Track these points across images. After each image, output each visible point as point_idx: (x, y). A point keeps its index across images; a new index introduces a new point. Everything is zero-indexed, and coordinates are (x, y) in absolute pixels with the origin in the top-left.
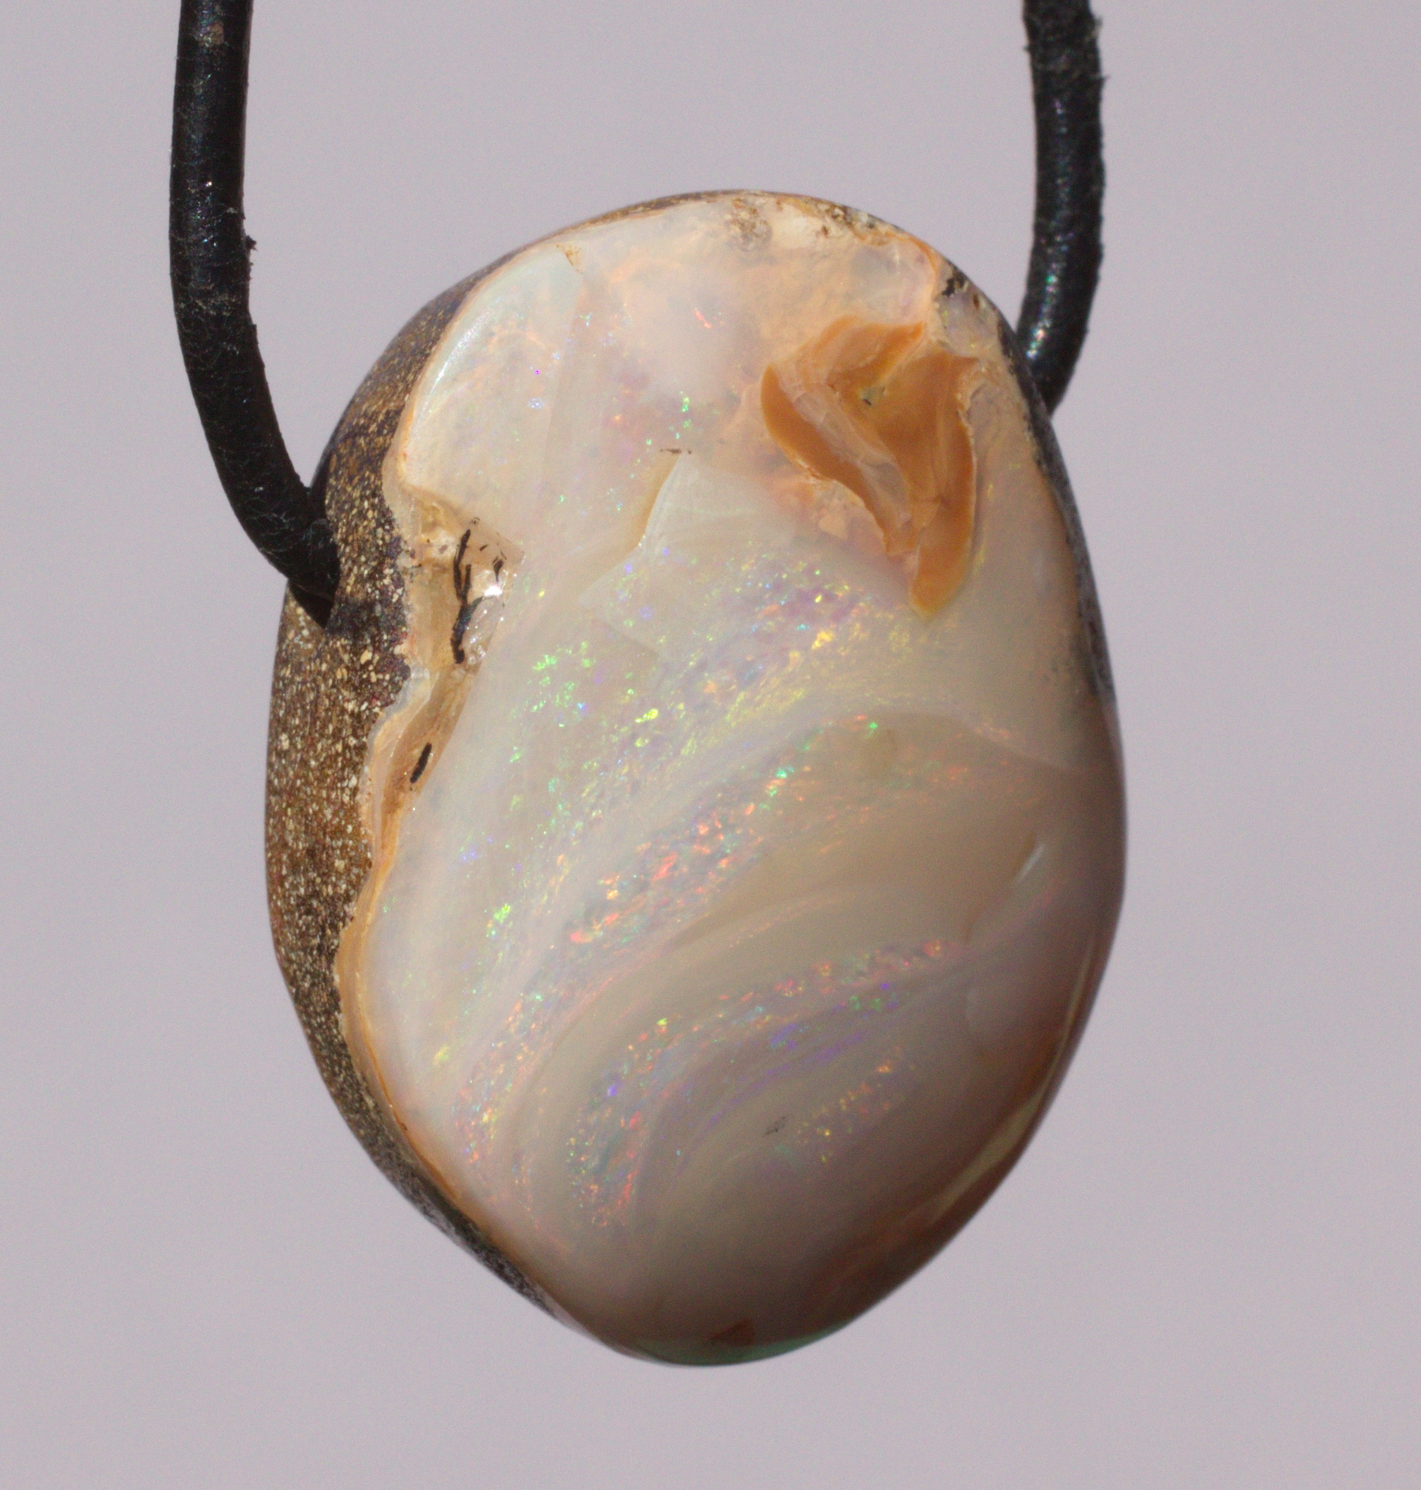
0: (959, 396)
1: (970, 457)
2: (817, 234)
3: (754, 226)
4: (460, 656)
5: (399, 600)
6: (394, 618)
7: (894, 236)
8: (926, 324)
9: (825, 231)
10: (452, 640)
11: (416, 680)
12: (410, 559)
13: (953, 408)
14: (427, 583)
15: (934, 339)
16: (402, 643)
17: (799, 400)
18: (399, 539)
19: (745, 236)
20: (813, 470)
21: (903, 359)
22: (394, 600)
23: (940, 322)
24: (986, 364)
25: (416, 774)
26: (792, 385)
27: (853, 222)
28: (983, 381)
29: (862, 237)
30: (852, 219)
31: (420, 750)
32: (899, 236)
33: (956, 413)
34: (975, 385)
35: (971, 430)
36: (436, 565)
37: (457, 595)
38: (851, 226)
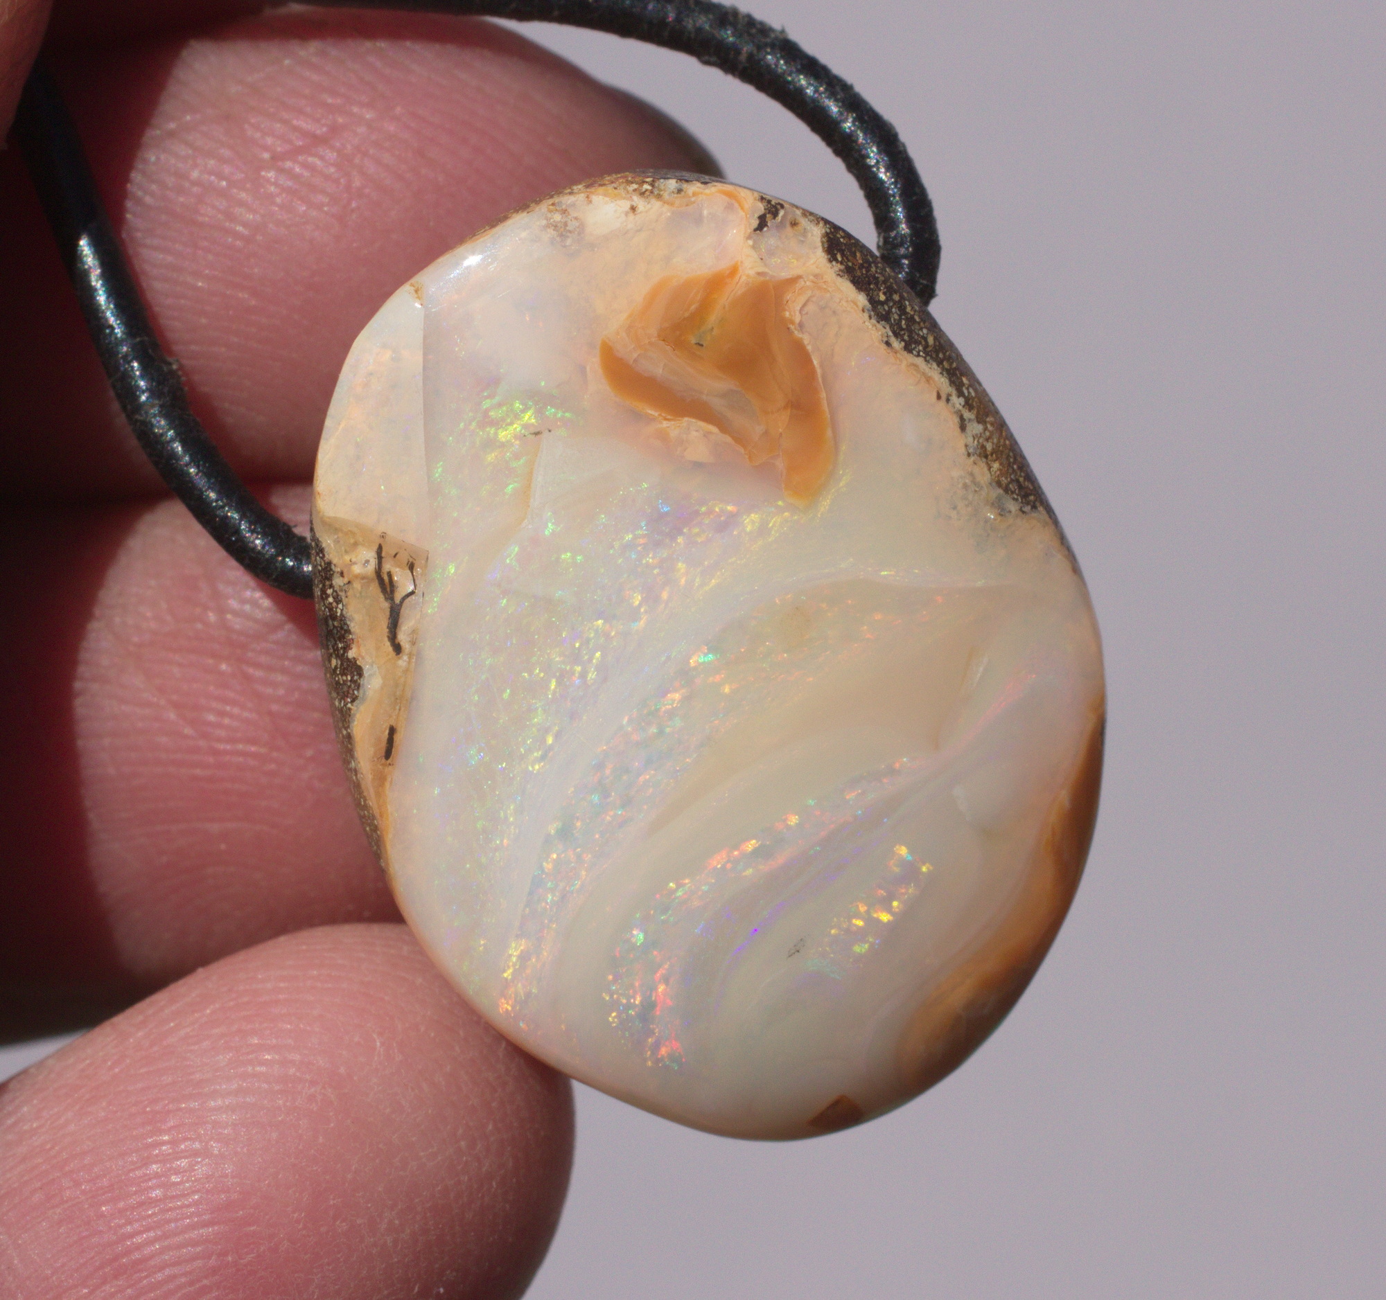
0: (787, 314)
1: (810, 361)
2: (627, 214)
3: (566, 224)
4: (398, 649)
5: (342, 614)
6: (342, 628)
7: (701, 193)
8: (742, 262)
9: (633, 209)
10: (388, 637)
11: (370, 676)
12: (341, 578)
13: (784, 325)
14: (358, 595)
15: (752, 272)
16: (352, 648)
17: (635, 361)
18: (329, 563)
19: (561, 235)
20: (663, 415)
21: (724, 299)
22: (338, 614)
23: (756, 256)
24: (811, 277)
25: (388, 753)
26: (628, 351)
27: (662, 193)
28: (809, 293)
29: (671, 204)
30: (661, 190)
31: (387, 732)
32: (707, 191)
33: (788, 328)
34: (802, 299)
35: (807, 340)
36: (363, 578)
37: (386, 599)
38: (659, 197)
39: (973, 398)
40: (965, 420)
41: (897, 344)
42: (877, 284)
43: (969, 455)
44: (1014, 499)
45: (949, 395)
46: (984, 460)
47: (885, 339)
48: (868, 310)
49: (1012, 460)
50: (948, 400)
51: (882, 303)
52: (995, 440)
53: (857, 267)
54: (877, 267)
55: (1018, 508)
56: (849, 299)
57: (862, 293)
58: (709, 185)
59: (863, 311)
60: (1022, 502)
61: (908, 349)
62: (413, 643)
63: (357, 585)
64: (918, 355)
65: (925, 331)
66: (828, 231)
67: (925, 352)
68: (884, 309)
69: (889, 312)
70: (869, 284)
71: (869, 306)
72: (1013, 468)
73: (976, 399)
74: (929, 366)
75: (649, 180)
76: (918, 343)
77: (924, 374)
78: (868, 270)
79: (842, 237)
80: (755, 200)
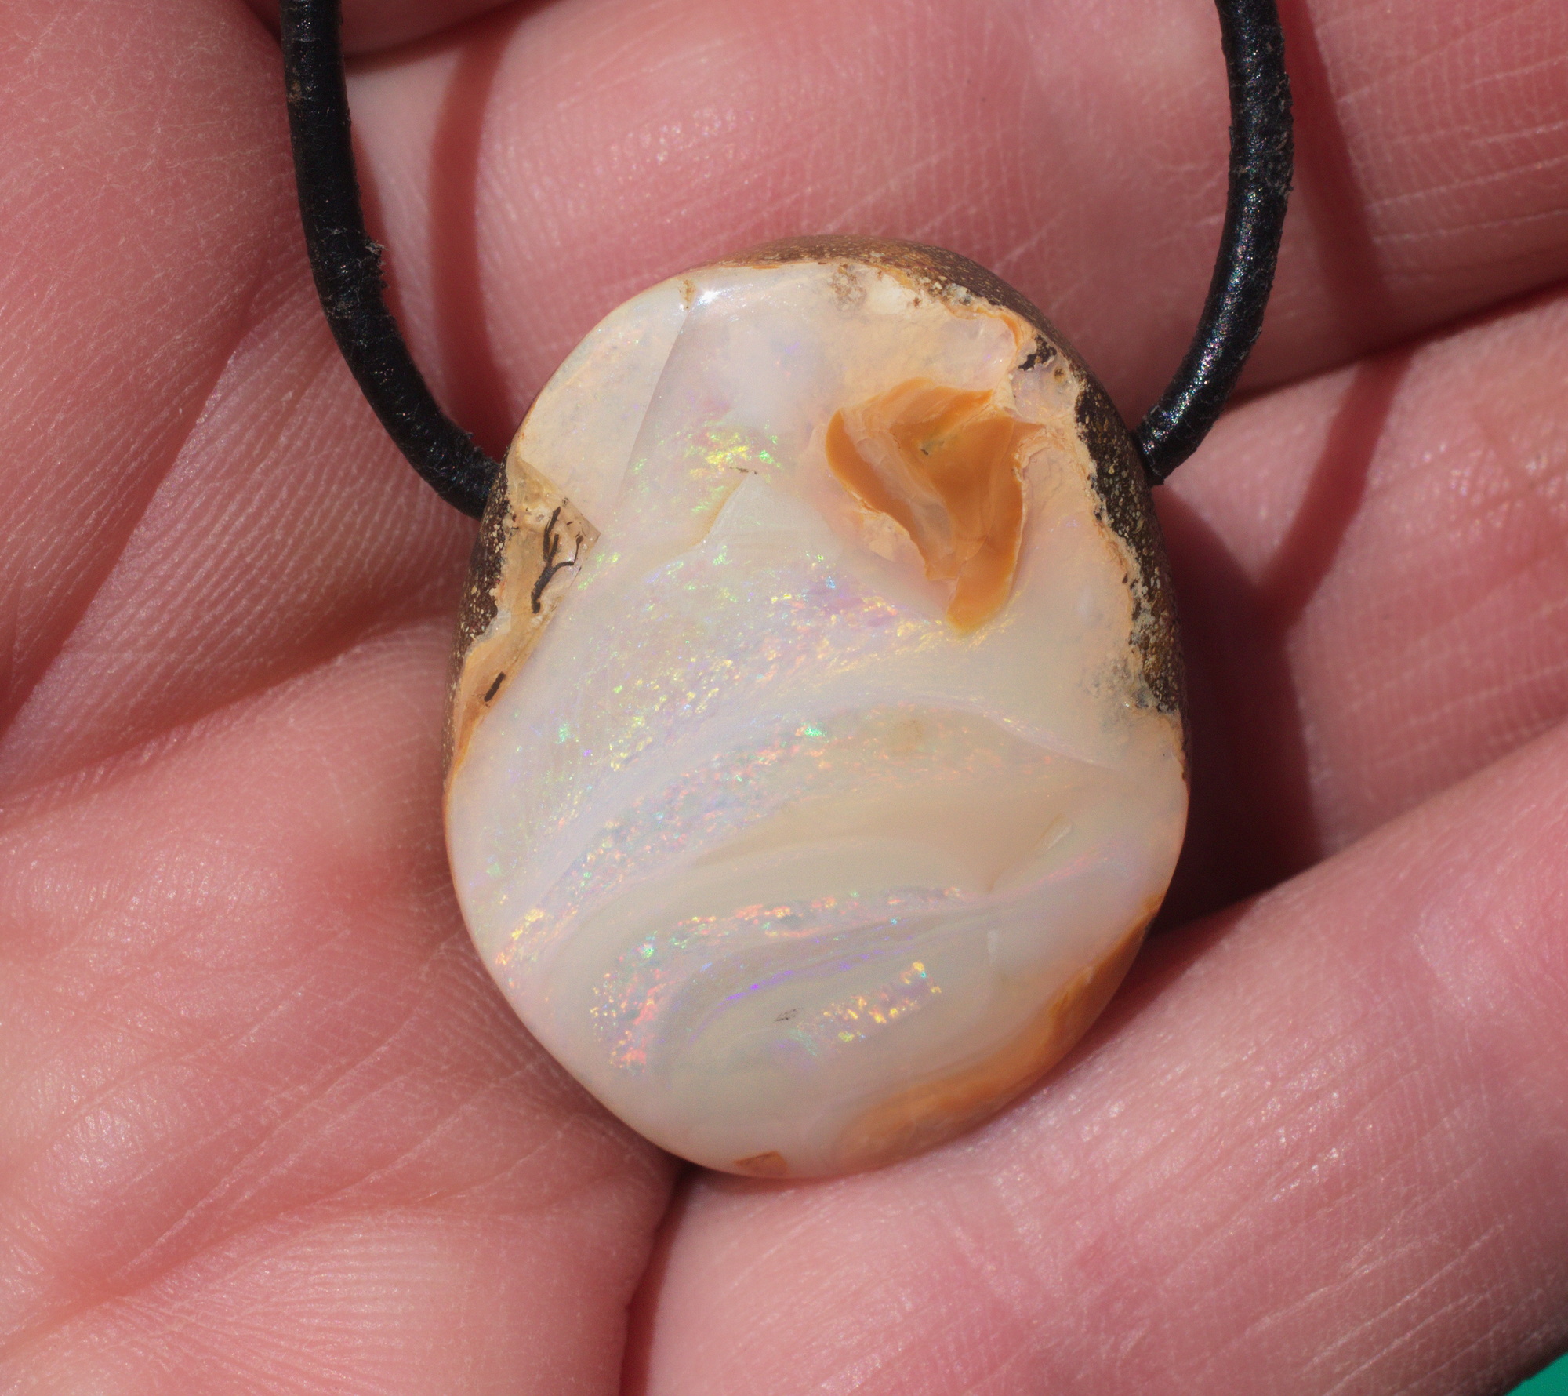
0: (1017, 456)
1: (1020, 507)
2: (908, 304)
3: (849, 291)
4: (537, 607)
5: (499, 552)
6: (494, 565)
7: (986, 311)
8: (995, 392)
10: (532, 593)
11: (501, 619)
12: (512, 521)
13: (1010, 465)
14: (521, 543)
15: (1000, 406)
16: (495, 587)
17: (860, 443)
18: (507, 502)
19: (840, 299)
20: (865, 502)
21: (965, 420)
22: (496, 551)
23: (1011, 392)
24: (1053, 430)
25: (490, 695)
26: (857, 431)
27: (949, 297)
28: (1046, 444)
29: (953, 312)
30: (949, 294)
31: (496, 676)
32: (991, 312)
33: (1013, 470)
34: (1036, 448)
35: (1024, 486)
36: (531, 530)
37: (545, 558)
38: (945, 300)
39: (1157, 590)
40: (1141, 609)
41: (1106, 519)
42: (1111, 457)
43: (1131, 642)
44: (1156, 695)
45: (1136, 581)
46: (1143, 651)
47: (1097, 511)
48: (1093, 479)
49: (1169, 658)
50: (1132, 586)
51: (1109, 476)
52: (1161, 635)
53: (1100, 435)
54: (1119, 440)
55: (1155, 704)
56: (1080, 463)
57: (1094, 461)
58: (996, 306)
59: (1088, 478)
60: (1161, 701)
61: (1115, 527)
62: (553, 608)
63: (523, 534)
64: (1123, 536)
65: (1138, 514)
66: (1088, 390)
67: (1130, 533)
68: (1109, 483)
69: (1111, 487)
70: (1105, 453)
71: (1095, 475)
72: (1167, 666)
73: (1159, 592)
74: (1129, 548)
75: (943, 278)
76: (1126, 523)
77: (1120, 555)
78: (1109, 440)
79: (1098, 401)
80: (1032, 337)
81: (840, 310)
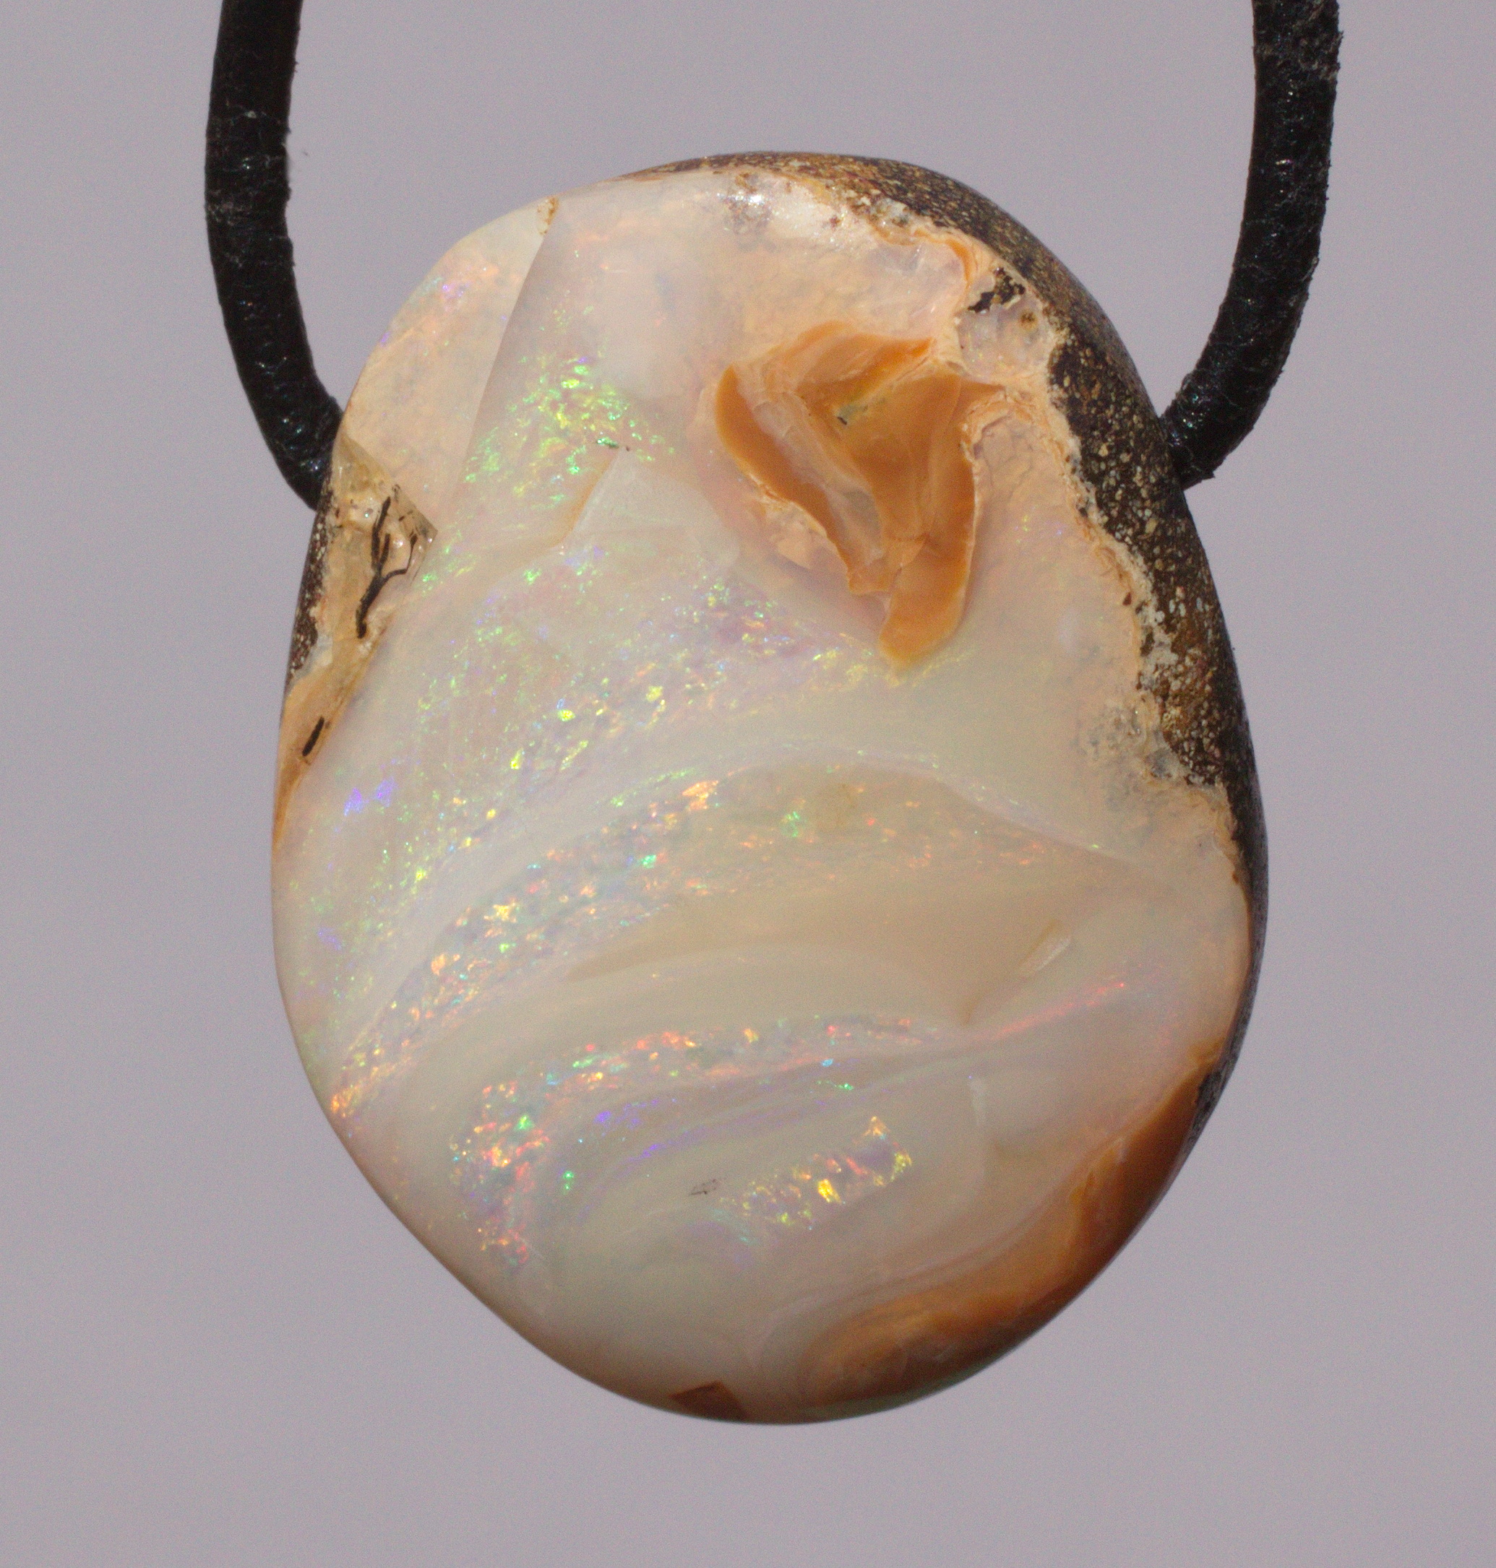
0: (965, 427)
1: (971, 496)
2: (824, 224)
4: (362, 631)
5: (321, 560)
6: (315, 576)
7: (927, 236)
8: (935, 342)
9: (835, 222)
10: (357, 612)
11: (321, 648)
12: (335, 517)
13: (957, 438)
14: (344, 546)
15: (942, 359)
16: (315, 606)
17: (759, 408)
18: (331, 491)
19: (736, 219)
20: (767, 488)
21: (894, 379)
22: (318, 558)
23: (957, 341)
24: (1016, 394)
25: (307, 749)
26: (754, 391)
27: (879, 215)
28: (1005, 412)
29: (884, 233)
30: (879, 211)
31: (316, 723)
32: (934, 236)
33: (959, 445)
34: (992, 416)
35: (977, 466)
36: (359, 529)
37: (373, 565)
38: (873, 220)
39: (1180, 618)
40: (1153, 642)
41: (1096, 516)
42: (1103, 433)
43: (1139, 686)
44: (1182, 762)
45: (1144, 604)
46: (1160, 700)
47: (1082, 505)
48: (1075, 461)
49: (1203, 712)
50: (1139, 610)
51: (1099, 459)
52: (1188, 681)
53: (1085, 403)
54: (1116, 411)
55: (1183, 774)
56: (1055, 439)
57: (1077, 437)
58: (943, 229)
59: (1068, 460)
60: (1193, 770)
61: (1110, 527)
62: (383, 631)
63: (347, 535)
64: (1122, 540)
65: (1148, 513)
66: (1070, 343)
67: (1134, 538)
68: (1099, 468)
69: (1104, 473)
70: (1094, 428)
71: (1078, 456)
72: (1200, 723)
73: (1184, 621)
74: (1132, 558)
75: (875, 192)
76: (1128, 524)
77: (1118, 566)
78: (1100, 410)
79: (1086, 358)
80: (990, 270)
81: (737, 233)
